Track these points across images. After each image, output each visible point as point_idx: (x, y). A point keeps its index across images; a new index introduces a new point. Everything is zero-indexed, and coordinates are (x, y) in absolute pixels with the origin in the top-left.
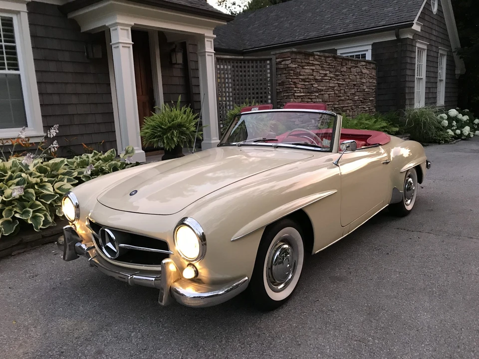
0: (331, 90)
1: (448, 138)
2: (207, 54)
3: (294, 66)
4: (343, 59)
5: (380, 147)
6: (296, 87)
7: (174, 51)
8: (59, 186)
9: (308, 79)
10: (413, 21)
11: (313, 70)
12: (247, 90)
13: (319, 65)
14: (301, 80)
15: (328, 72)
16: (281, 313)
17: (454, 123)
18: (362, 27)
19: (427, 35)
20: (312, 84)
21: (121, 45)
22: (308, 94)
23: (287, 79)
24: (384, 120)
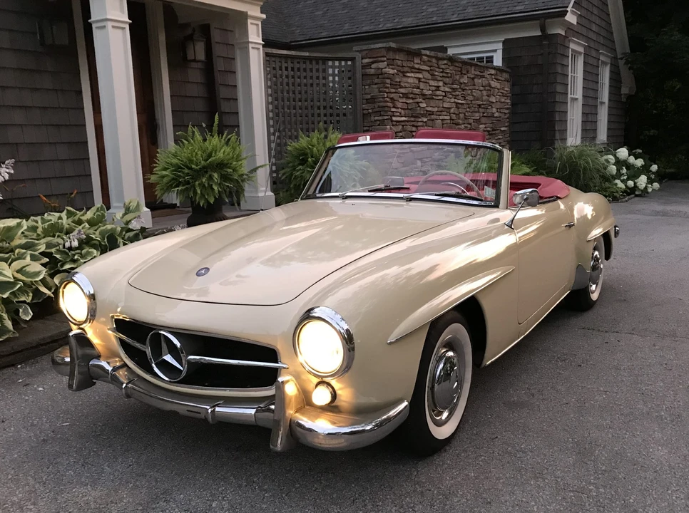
0: (445, 113)
1: (617, 192)
2: (251, 45)
3: (391, 72)
4: (464, 63)
5: (559, 201)
6: (394, 107)
7: (190, 38)
8: (19, 268)
9: (412, 93)
10: (567, 7)
11: (419, 79)
12: (316, 109)
13: (428, 71)
14: (401, 95)
15: (441, 84)
16: (446, 458)
17: (624, 171)
18: (488, 12)
19: (584, 31)
20: (418, 103)
21: (110, 24)
22: (412, 119)
23: (380, 92)
24: (523, 163)
